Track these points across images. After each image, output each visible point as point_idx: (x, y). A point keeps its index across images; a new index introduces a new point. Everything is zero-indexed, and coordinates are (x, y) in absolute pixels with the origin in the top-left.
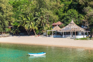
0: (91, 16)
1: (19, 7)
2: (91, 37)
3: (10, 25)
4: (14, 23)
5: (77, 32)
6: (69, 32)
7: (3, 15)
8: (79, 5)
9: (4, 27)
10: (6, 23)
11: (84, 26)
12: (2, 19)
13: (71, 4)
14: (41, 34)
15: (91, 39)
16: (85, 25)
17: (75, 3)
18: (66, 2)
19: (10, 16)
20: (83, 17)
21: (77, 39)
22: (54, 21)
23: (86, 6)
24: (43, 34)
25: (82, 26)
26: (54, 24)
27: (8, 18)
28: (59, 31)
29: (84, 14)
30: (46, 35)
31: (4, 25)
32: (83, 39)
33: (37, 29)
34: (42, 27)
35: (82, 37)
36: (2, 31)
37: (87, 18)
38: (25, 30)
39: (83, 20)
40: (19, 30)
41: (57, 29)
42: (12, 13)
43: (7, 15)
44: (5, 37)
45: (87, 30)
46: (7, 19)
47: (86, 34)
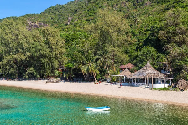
0: (175, 56)
1: (74, 42)
2: (175, 87)
3: (60, 66)
4: (66, 64)
5: (154, 79)
6: (144, 79)
7: (51, 52)
8: (158, 40)
9: (53, 70)
10: (56, 63)
11: (165, 70)
12: (50, 57)
13: (147, 39)
14: (103, 81)
15: (175, 90)
16: (167, 69)
17: (152, 38)
18: (140, 37)
19: (61, 54)
20: (164, 57)
21: (155, 89)
22: (122, 63)
23: (169, 42)
24: (105, 80)
25: (163, 71)
26: (121, 67)
27: (58, 56)
28: (128, 77)
29: (165, 53)
30: (110, 82)
31: (53, 67)
32: (164, 90)
33: (98, 72)
34: (105, 71)
35: (162, 86)
36: (50, 75)
37: (170, 59)
38: (82, 74)
39: (164, 62)
40: (74, 73)
41: (126, 74)
42: (64, 50)
43: (57, 52)
44: (53, 82)
45: (169, 76)
46: (56, 58)
47: (168, 82)
